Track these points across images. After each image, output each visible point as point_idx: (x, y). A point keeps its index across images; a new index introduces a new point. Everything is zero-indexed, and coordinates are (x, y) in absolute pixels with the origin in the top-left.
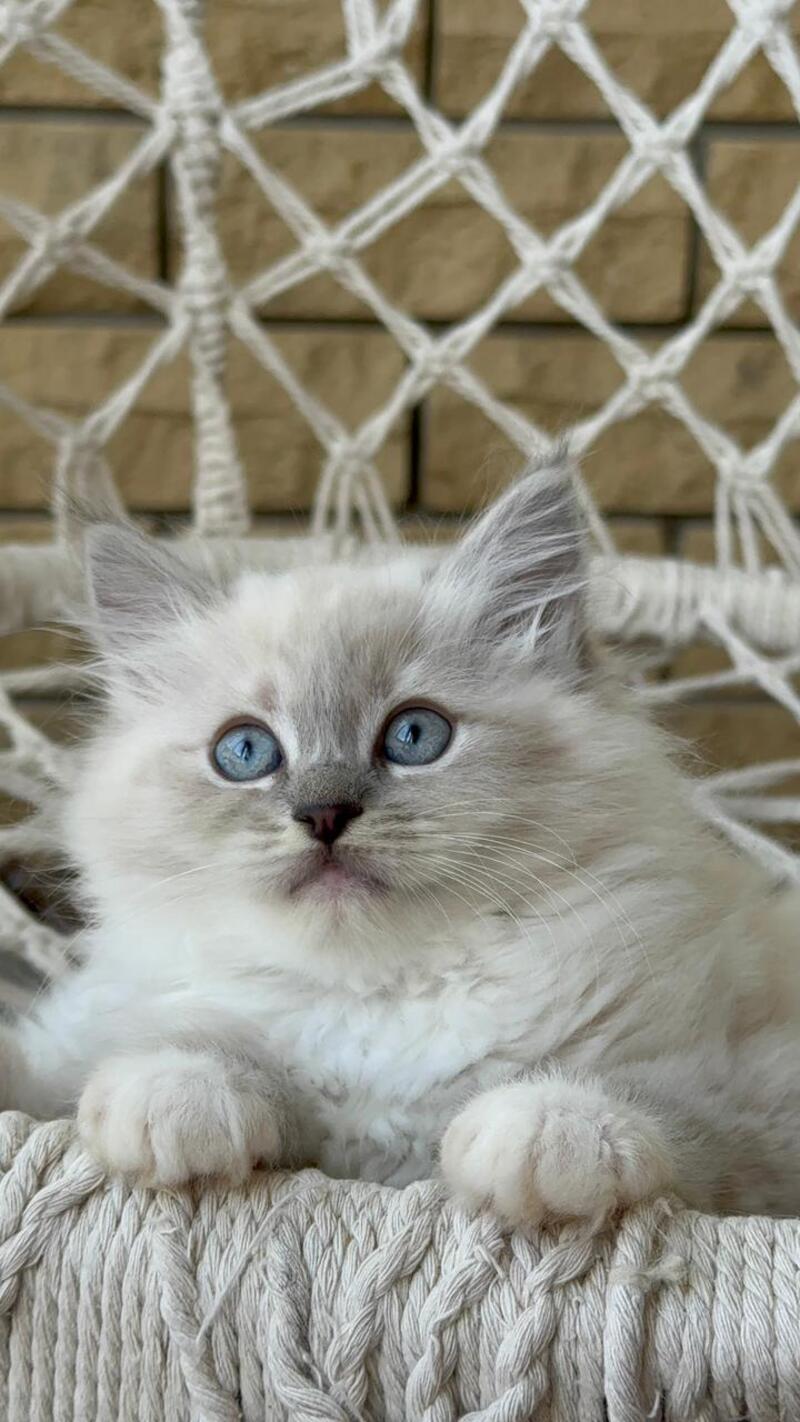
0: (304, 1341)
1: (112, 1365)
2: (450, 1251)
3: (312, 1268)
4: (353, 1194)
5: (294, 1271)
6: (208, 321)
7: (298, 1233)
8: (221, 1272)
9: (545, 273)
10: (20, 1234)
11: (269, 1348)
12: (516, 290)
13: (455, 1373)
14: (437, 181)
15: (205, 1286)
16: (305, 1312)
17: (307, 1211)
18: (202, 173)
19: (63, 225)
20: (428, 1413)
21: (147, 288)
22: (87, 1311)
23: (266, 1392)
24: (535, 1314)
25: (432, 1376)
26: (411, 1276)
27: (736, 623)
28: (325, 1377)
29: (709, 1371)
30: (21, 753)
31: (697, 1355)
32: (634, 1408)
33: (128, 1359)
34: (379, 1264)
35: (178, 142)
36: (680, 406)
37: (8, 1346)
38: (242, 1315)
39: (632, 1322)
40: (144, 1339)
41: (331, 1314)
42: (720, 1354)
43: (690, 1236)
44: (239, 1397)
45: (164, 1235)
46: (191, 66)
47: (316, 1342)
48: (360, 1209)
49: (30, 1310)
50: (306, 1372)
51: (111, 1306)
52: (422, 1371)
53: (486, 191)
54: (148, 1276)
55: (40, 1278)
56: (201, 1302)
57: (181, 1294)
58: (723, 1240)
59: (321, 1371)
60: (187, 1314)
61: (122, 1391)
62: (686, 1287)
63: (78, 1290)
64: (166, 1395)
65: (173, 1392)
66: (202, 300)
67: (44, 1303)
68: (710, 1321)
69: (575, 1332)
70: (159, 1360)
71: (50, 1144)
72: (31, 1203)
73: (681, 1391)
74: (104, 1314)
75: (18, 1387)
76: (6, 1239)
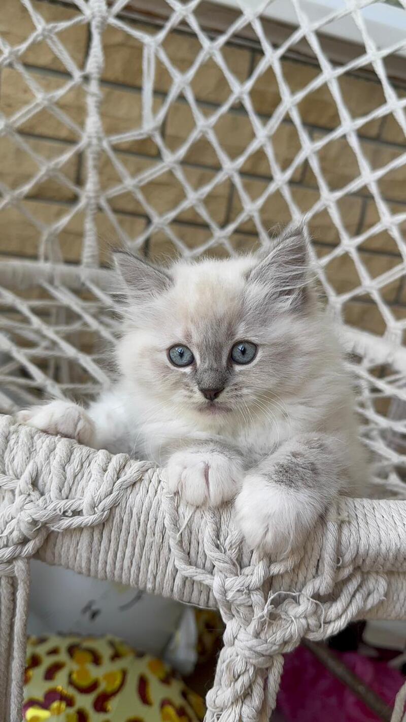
0: (218, 537)
1: (142, 541)
3: (220, 511)
5: (215, 512)
6: (93, 201)
8: (187, 511)
9: (194, 202)
10: (112, 495)
11: (204, 538)
14: (166, 169)
15: (181, 515)
16: (219, 527)
18: (95, 156)
19: (52, 164)
20: (261, 562)
21: (76, 189)
22: (135, 522)
23: (200, 552)
28: (225, 549)
29: (358, 551)
30: (34, 326)
31: (355, 546)
33: (149, 539)
35: (89, 145)
36: (227, 245)
37: (102, 533)
38: (194, 527)
39: (335, 535)
40: (156, 533)
41: (228, 527)
42: (363, 545)
43: (347, 505)
44: (189, 554)
45: (167, 497)
46: (95, 122)
47: (222, 536)
49: (113, 521)
50: (218, 547)
51: (144, 521)
53: (180, 175)
54: (160, 511)
55: (118, 510)
56: (180, 521)
57: (172, 518)
58: (357, 506)
59: (224, 547)
60: (174, 525)
61: (145, 550)
62: (349, 523)
63: (132, 515)
64: (161, 553)
65: (165, 550)
66: (92, 194)
67: (119, 519)
68: (359, 534)
70: (161, 540)
71: (121, 463)
72: (116, 484)
73: (348, 557)
74: (141, 524)
75: (105, 547)
76: (107, 496)
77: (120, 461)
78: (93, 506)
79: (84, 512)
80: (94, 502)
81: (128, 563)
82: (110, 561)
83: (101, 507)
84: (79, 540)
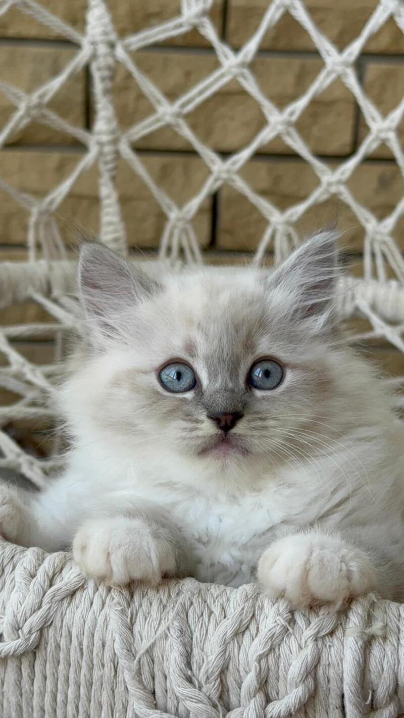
0: (189, 665)
1: (88, 677)
2: (264, 619)
3: (193, 628)
4: (212, 590)
5: (184, 629)
6: (108, 149)
7: (185, 610)
8: (146, 629)
9: (280, 128)
10: (41, 610)
11: (171, 668)
12: (265, 136)
13: (266, 682)
14: (226, 79)
15: (137, 636)
16: (189, 650)
17: (189, 599)
18: (106, 73)
19: (35, 98)
20: (252, 701)
21: (78, 132)
22: (76, 647)
23: (168, 690)
24: (308, 652)
25: (255, 683)
26: (244, 632)
27: (374, 307)
28: (199, 683)
29: (397, 680)
30: (14, 368)
31: (391, 672)
32: (358, 699)
33: (96, 674)
34: (228, 626)
35: (94, 56)
36: (347, 197)
37: (34, 666)
38: (157, 653)
39: (358, 655)
40: (105, 663)
41: (203, 651)
42: (403, 672)
43: (386, 612)
44: (154, 693)
45: (115, 610)
46: (100, 18)
47: (195, 664)
48: (216, 598)
49: (46, 649)
50: (190, 680)
51: (88, 646)
52: (250, 680)
53: (251, 86)
54: (108, 631)
55: (51, 632)
56: (135, 645)
57: (125, 641)
58: (403, 615)
59: (197, 679)
60: (128, 651)
61: (93, 690)
62: (385, 638)
63: (71, 638)
64: (116, 692)
65: (120, 689)
66: (105, 138)
67: (53, 644)
68: (398, 656)
69: (328, 660)
70: (113, 673)
71: (56, 564)
72: (47, 594)
73: (382, 691)
74: (84, 650)
75: (39, 688)
76: (34, 612)
77: (54, 563)
78: (17, 628)
79: (5, 636)
80: (17, 621)
81: (72, 709)
82: (48, 707)
83: (26, 629)
84: (4, 677)
